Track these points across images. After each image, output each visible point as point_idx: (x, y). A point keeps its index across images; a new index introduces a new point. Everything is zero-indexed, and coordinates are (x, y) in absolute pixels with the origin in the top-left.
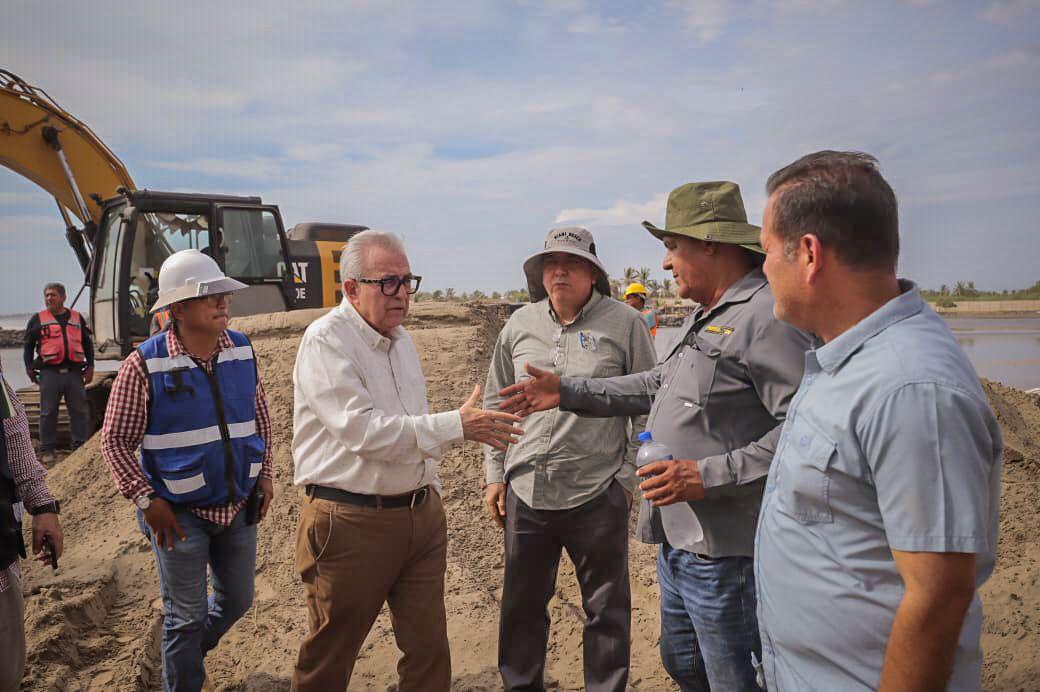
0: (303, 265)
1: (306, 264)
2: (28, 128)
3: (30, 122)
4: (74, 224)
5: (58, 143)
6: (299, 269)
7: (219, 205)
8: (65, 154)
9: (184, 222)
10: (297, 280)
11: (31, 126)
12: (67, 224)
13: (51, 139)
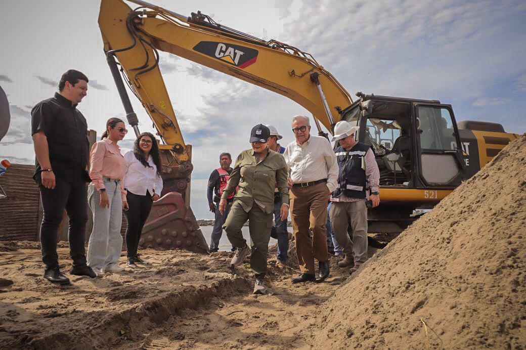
0: (467, 144)
1: (468, 144)
2: (303, 75)
3: (304, 72)
4: (322, 130)
5: (318, 80)
6: (464, 146)
7: (416, 104)
8: (322, 87)
9: (385, 124)
10: (464, 154)
11: (305, 74)
12: (319, 131)
13: (314, 79)
